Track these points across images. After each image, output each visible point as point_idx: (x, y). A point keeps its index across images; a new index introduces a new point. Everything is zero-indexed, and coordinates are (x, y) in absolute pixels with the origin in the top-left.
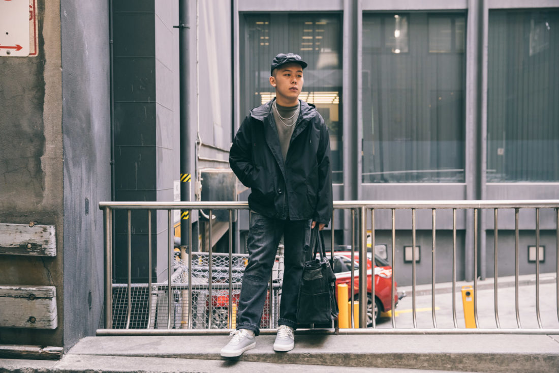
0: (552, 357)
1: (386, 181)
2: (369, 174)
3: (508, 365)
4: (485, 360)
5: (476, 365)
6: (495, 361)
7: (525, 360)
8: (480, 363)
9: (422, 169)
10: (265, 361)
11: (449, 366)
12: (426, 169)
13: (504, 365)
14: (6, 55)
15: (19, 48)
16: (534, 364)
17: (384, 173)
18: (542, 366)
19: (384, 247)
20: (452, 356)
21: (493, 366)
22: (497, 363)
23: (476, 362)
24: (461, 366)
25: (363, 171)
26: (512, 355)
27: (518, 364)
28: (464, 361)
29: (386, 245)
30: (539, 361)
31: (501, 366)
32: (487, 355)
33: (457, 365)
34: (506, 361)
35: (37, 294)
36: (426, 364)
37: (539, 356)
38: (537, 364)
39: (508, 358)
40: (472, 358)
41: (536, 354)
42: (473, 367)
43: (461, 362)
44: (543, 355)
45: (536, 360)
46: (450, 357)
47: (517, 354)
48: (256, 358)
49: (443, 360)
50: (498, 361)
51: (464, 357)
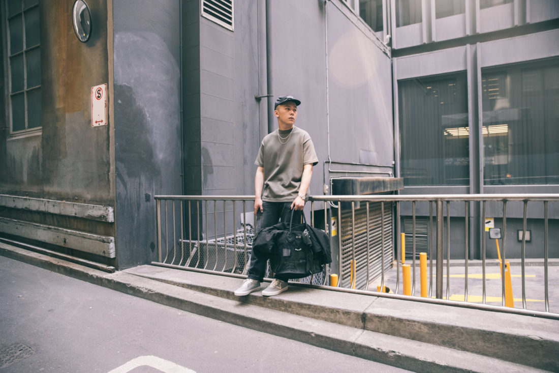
0: (348, 312)
1: (503, 184)
2: (489, 180)
3: (319, 314)
4: (305, 308)
5: (299, 311)
6: (311, 310)
7: (330, 311)
8: (301, 310)
9: (532, 176)
10: (191, 289)
11: (283, 309)
12: (536, 176)
13: (316, 313)
14: (98, 125)
15: (102, 121)
16: (336, 316)
17: (501, 179)
18: (341, 318)
19: (499, 230)
20: (285, 302)
21: (309, 313)
22: (312, 311)
23: (299, 309)
24: (290, 309)
25: (484, 178)
26: (322, 307)
27: (326, 314)
28: (292, 306)
29: (500, 229)
30: (339, 314)
31: (315, 314)
32: (306, 305)
33: (287, 308)
34: (318, 311)
35: (106, 240)
36: (270, 305)
37: (340, 311)
38: (338, 316)
39: (319, 309)
40: (297, 306)
41: (338, 309)
42: (298, 312)
43: (290, 307)
44: (342, 310)
45: (337, 313)
46: (283, 302)
47: (325, 307)
48: (187, 286)
49: (279, 304)
50: (314, 310)
51: (292, 304)
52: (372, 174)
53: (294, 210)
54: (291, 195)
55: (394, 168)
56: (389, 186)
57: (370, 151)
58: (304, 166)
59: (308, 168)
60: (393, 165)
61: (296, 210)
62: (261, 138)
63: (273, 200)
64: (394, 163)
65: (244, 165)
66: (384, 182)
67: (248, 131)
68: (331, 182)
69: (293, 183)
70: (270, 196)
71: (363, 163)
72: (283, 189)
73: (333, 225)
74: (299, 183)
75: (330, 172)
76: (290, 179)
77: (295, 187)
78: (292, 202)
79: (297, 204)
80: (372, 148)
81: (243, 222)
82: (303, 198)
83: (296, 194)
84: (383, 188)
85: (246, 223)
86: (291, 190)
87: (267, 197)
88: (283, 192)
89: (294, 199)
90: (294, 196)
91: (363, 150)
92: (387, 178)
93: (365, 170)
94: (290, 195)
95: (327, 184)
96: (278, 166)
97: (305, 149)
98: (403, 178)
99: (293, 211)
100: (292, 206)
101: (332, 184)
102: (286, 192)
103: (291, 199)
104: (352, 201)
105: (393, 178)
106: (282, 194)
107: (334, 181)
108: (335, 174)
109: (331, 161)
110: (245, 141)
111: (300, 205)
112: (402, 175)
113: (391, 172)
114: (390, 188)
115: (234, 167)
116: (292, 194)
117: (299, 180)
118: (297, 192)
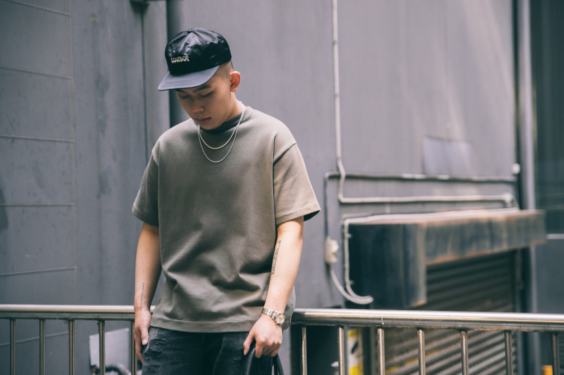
52: (458, 206)
53: (254, 356)
54: (242, 313)
55: (518, 184)
56: (505, 235)
57: (450, 141)
58: (277, 226)
59: (290, 234)
60: (515, 175)
61: (258, 355)
62: (149, 139)
63: (188, 326)
64: (516, 168)
65: (99, 196)
66: (491, 225)
67: (110, 99)
68: (346, 230)
69: (247, 278)
70: (180, 313)
71: (433, 172)
72: (217, 293)
73: (353, 351)
74: (264, 276)
75: (342, 204)
76: (239, 265)
77: (253, 289)
78: (245, 334)
79: (261, 338)
80: (456, 129)
81: (95, 361)
82: (278, 321)
83: (259, 309)
84: (487, 243)
85: (108, 363)
86: (240, 296)
87: (171, 315)
88: (217, 302)
89: (253, 323)
90: (251, 313)
91: (431, 137)
92: (498, 214)
93: (439, 194)
94: (238, 311)
95: (333, 239)
96: (197, 226)
97: (279, 177)
98: (541, 212)
99: (250, 360)
100: (247, 343)
101: (348, 236)
102: (227, 304)
103: (244, 323)
104: (419, 328)
105: (514, 212)
106: (216, 308)
107: (353, 228)
108: (356, 208)
109: (343, 173)
110: (101, 126)
111: (271, 342)
112: (540, 203)
113: (508, 197)
114: (510, 240)
115: (70, 206)
116: (246, 309)
117: (265, 266)
118: (260, 303)
